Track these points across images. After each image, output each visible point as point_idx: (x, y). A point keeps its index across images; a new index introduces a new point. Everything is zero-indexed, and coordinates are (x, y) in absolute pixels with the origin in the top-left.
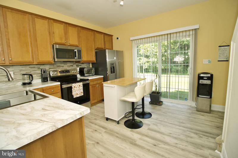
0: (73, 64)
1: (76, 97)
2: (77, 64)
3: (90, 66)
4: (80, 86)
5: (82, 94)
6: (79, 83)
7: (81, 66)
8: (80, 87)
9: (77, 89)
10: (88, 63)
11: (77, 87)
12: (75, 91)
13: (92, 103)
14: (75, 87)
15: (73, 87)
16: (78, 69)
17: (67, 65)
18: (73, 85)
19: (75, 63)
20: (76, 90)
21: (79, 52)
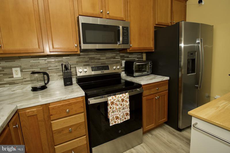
0: (115, 55)
1: (114, 124)
2: (121, 54)
3: (142, 58)
4: (123, 100)
5: (128, 117)
6: (121, 95)
7: (128, 57)
8: (124, 103)
9: (118, 107)
10: (140, 52)
11: (118, 103)
12: (113, 112)
13: (145, 131)
14: (112, 103)
15: (109, 102)
16: (123, 62)
17: (105, 56)
18: (110, 99)
19: (119, 53)
20: (115, 109)
21: (126, 30)
